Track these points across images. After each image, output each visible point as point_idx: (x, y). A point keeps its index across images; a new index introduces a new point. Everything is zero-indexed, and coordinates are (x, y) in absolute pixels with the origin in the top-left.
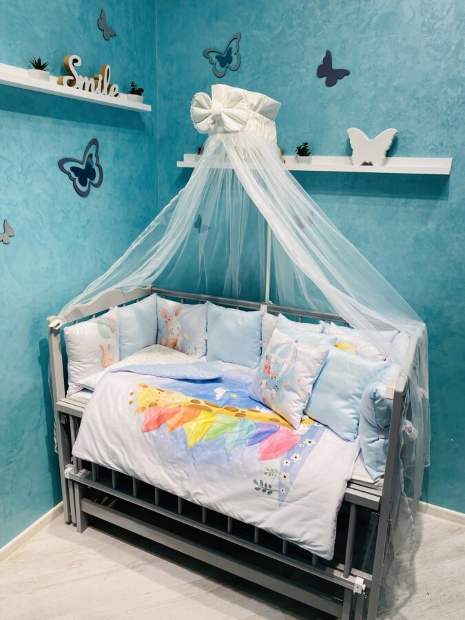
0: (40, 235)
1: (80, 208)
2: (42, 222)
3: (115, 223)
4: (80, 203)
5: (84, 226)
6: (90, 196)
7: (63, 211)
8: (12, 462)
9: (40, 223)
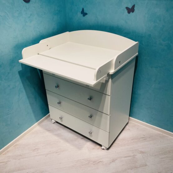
0: (8, 23)
1: (26, 9)
2: (8, 16)
3: (44, 14)
5: (29, 17)
8: (9, 114)
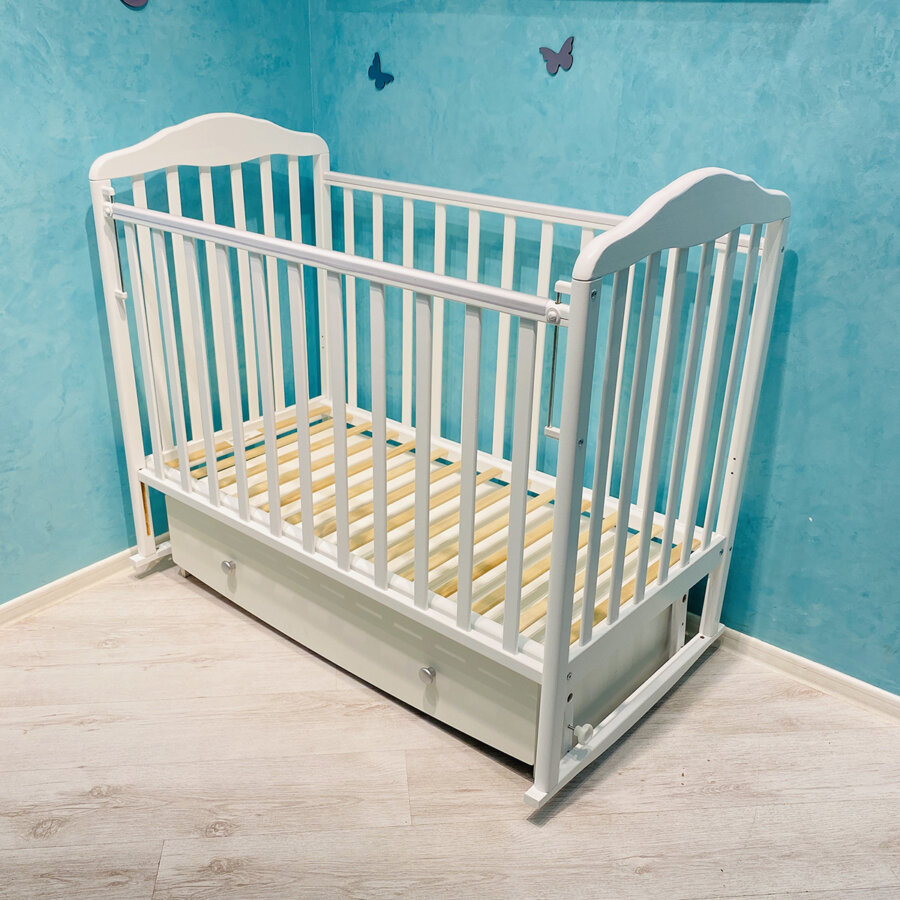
0: (44, 76)
1: (129, 31)
2: (48, 52)
3: (208, 66)
4: (128, 22)
5: (139, 67)
6: (149, 6)
7: (90, 34)
9: (43, 54)
